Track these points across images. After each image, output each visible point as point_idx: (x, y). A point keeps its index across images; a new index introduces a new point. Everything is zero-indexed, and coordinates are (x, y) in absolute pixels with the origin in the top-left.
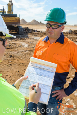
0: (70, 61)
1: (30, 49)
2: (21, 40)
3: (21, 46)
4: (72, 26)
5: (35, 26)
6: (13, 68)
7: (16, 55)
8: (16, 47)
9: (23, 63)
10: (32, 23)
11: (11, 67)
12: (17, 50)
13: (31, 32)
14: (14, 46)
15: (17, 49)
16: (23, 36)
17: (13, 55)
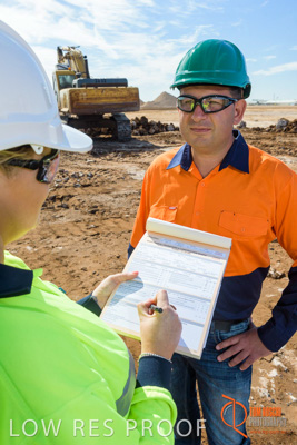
2: (125, 159)
3: (125, 177)
4: (288, 107)
5: (168, 112)
6: (100, 246)
7: (108, 204)
8: (108, 181)
10: (158, 103)
11: (95, 242)
12: (114, 190)
13: (156, 132)
14: (105, 176)
15: (113, 185)
16: (130, 145)
17: (102, 206)
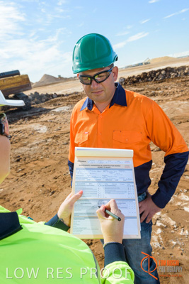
0: (148, 137)
1: (53, 135)
2: (31, 121)
3: (34, 133)
5: (50, 86)
6: (29, 182)
7: (27, 153)
8: (23, 138)
9: (47, 165)
10: (43, 82)
11: (25, 180)
12: (28, 143)
13: (47, 100)
14: (20, 135)
15: (27, 140)
16: (32, 112)
17: (23, 155)
